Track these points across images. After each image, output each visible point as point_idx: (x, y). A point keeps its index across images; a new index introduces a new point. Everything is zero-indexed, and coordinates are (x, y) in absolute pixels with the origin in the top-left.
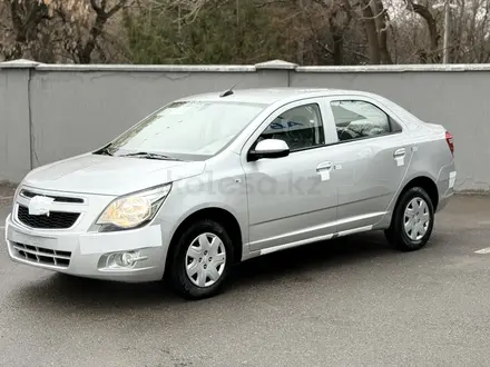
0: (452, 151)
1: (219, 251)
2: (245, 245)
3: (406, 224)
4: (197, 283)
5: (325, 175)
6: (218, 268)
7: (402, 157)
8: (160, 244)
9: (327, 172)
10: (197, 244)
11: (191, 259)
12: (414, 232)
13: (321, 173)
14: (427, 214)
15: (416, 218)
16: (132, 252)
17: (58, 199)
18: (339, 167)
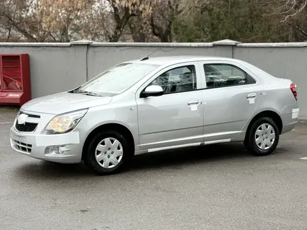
0: (295, 96)
1: (119, 148)
2: (137, 146)
3: (256, 140)
4: (103, 166)
5: (194, 108)
6: (118, 158)
7: (254, 99)
8: (78, 142)
9: (196, 105)
10: (103, 144)
11: (99, 152)
12: (263, 145)
13: (191, 106)
14: (274, 133)
15: (265, 136)
16: (62, 146)
17: (30, 116)
18: (205, 103)
